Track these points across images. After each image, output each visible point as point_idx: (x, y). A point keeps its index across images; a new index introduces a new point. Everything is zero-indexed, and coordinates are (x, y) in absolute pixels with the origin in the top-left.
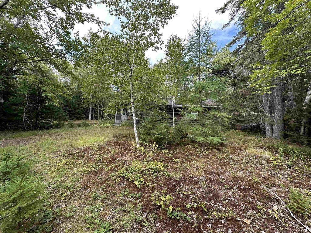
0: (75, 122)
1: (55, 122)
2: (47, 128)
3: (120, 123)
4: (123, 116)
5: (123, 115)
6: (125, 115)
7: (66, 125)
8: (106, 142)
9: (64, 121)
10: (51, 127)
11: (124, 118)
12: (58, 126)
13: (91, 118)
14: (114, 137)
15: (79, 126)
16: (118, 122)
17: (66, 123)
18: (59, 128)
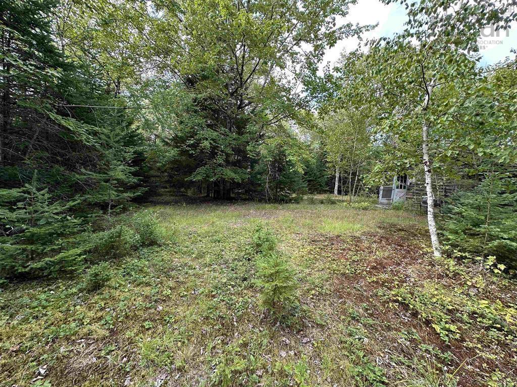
0: (315, 197)
1: (294, 195)
2: (287, 203)
3: (389, 204)
4: (397, 190)
5: (397, 188)
6: (401, 188)
7: (305, 200)
8: (364, 234)
9: (303, 195)
10: (290, 201)
11: (398, 195)
12: (297, 201)
13: (337, 191)
14: (380, 227)
15: (322, 202)
16: (385, 201)
17: (305, 197)
18: (298, 203)
